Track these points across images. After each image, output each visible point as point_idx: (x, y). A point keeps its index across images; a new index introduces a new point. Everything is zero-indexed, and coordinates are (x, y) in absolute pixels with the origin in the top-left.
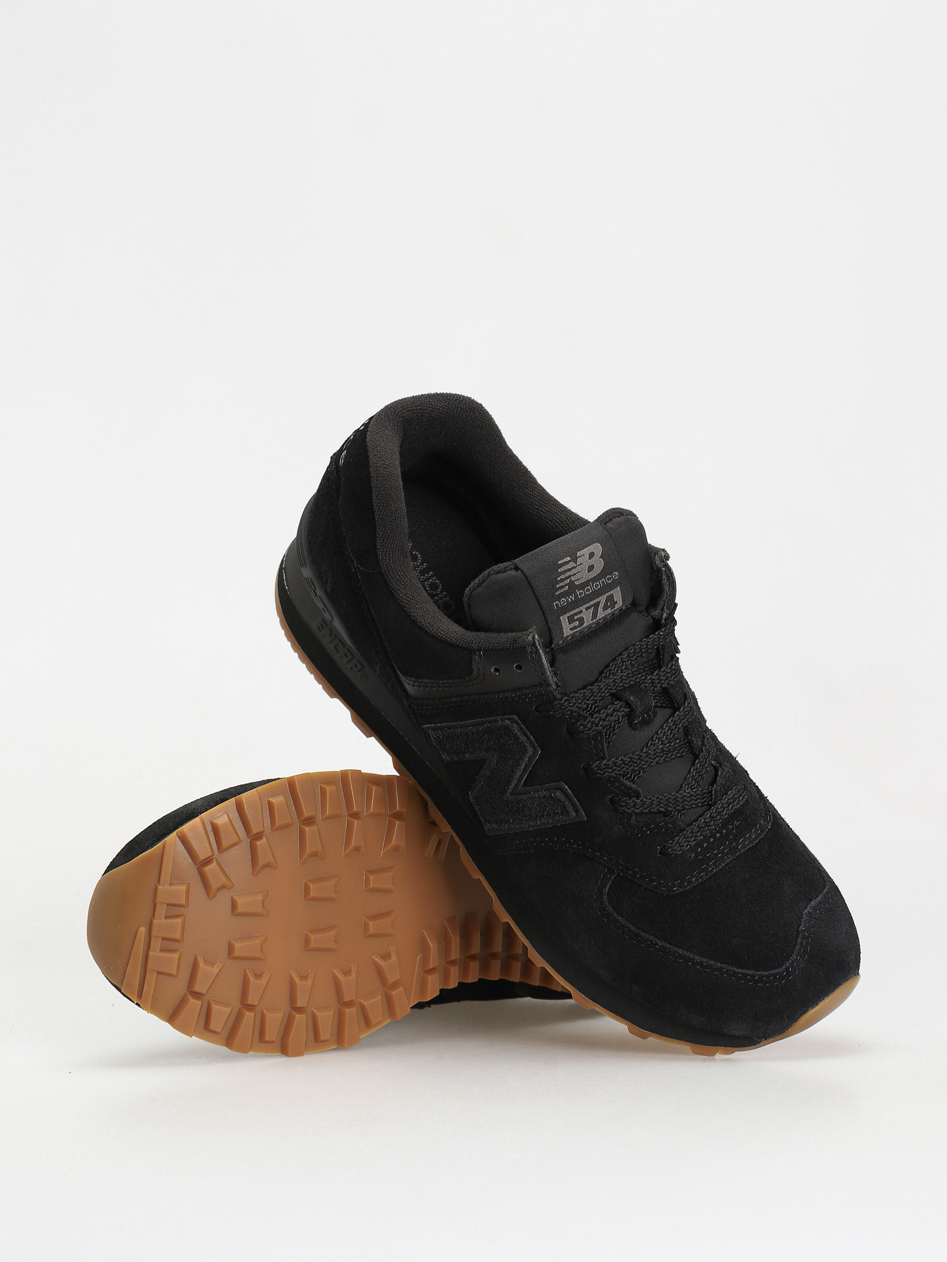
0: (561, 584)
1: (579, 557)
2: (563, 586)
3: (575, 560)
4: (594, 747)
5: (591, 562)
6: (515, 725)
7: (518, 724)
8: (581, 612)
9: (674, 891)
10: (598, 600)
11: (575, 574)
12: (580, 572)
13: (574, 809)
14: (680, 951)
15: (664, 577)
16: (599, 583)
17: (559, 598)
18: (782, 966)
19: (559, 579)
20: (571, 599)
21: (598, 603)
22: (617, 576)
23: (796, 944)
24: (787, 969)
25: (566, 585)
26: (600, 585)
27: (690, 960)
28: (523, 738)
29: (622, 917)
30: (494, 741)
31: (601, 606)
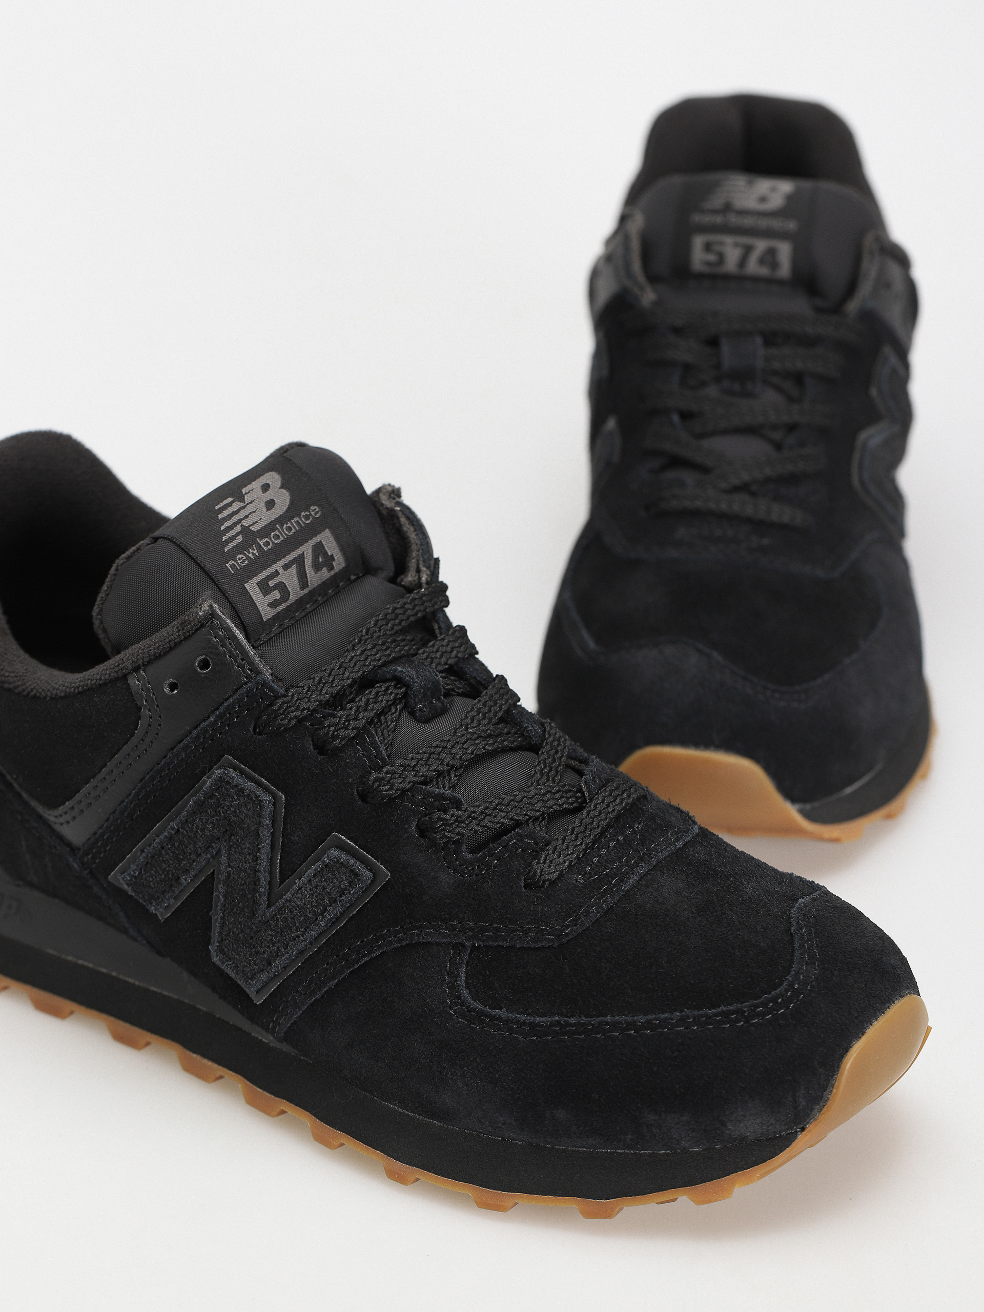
0: (229, 535)
1: (246, 493)
2: (233, 538)
3: (241, 498)
4: (364, 755)
5: (269, 495)
6: (231, 770)
7: (235, 768)
8: (277, 573)
9: (567, 934)
10: (298, 552)
11: (247, 517)
12: (254, 512)
13: (367, 868)
14: (609, 1018)
15: (403, 520)
16: (292, 524)
17: (232, 555)
18: (781, 984)
19: (222, 528)
20: (253, 554)
21: (301, 557)
22: (318, 512)
23: (793, 951)
24: (791, 985)
25: (238, 534)
26: (294, 527)
27: (632, 1025)
28: (250, 785)
29: (500, 1009)
30: (211, 822)
31: (308, 562)
